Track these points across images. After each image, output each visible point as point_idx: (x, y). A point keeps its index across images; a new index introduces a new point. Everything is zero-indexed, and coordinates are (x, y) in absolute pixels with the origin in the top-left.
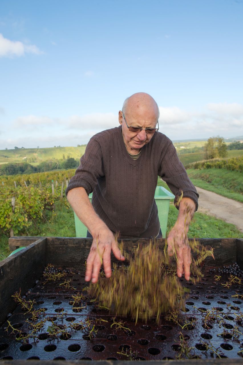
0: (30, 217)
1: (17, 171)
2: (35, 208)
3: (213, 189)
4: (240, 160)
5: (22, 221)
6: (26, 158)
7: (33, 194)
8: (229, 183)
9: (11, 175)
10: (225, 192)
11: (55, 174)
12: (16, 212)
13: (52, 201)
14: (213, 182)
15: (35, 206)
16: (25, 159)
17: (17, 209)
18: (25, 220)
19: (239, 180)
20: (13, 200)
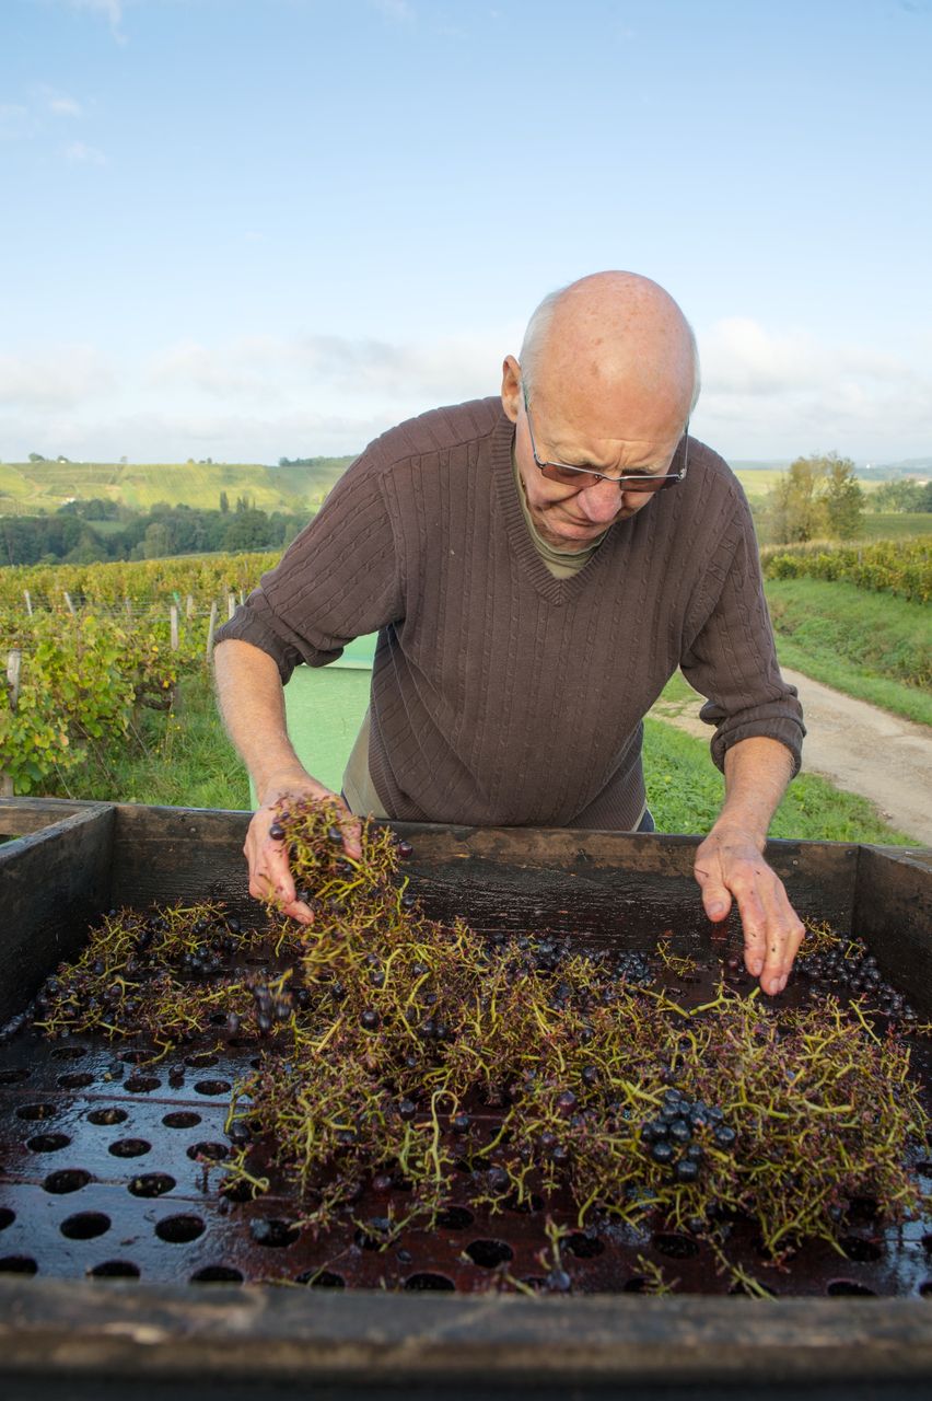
0: (78, 734)
1: (40, 550)
2: (101, 698)
3: (796, 659)
4: (909, 553)
5: (47, 745)
6: (74, 503)
7: (92, 642)
8: (860, 639)
9: (13, 566)
10: (842, 672)
11: (186, 569)
12: (22, 708)
13: (167, 676)
14: (799, 633)
15: (101, 690)
16: (70, 503)
17: (30, 699)
18: (58, 741)
19: (901, 628)
20: (12, 662)
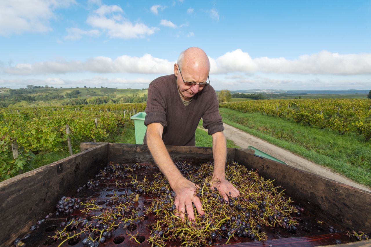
0: (108, 131)
2: (112, 126)
4: (238, 104)
5: (102, 133)
7: (110, 117)
8: (231, 117)
9: (98, 105)
13: (123, 122)
15: (112, 124)
17: (99, 126)
18: (104, 133)
19: (237, 115)
20: (96, 120)
